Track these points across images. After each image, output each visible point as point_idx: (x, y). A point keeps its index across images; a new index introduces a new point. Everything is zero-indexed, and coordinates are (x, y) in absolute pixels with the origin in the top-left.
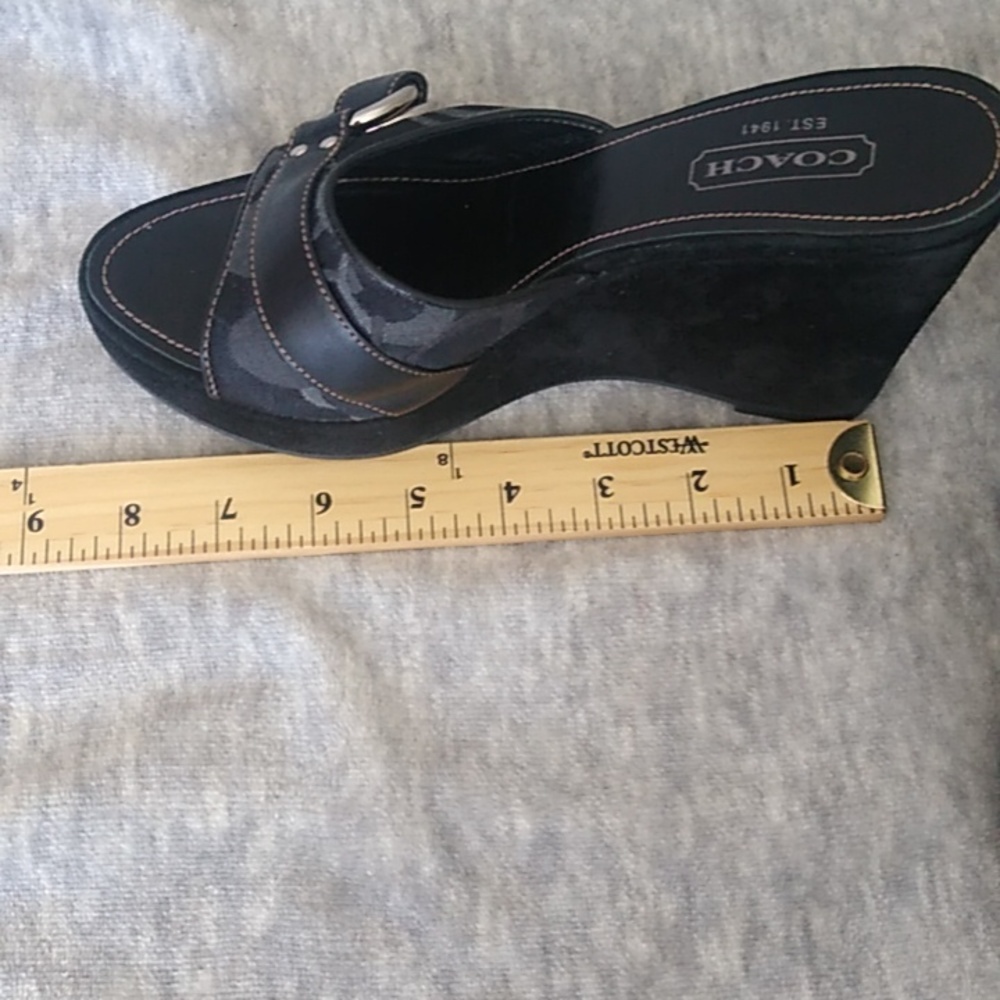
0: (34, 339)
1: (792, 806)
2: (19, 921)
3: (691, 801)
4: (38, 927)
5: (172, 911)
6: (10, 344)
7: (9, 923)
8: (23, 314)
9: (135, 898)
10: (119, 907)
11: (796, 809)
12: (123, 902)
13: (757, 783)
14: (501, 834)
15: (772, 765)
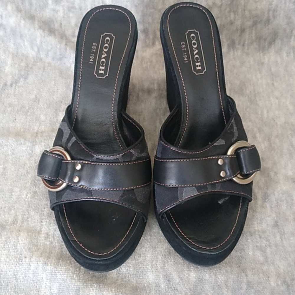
1: (278, 282)
2: (35, 290)
3: (246, 276)
4: (40, 293)
5: (80, 293)
7: (32, 291)
9: (69, 287)
10: (65, 290)
11: (279, 283)
12: (66, 288)
13: (267, 273)
14: (185, 277)
15: (272, 269)
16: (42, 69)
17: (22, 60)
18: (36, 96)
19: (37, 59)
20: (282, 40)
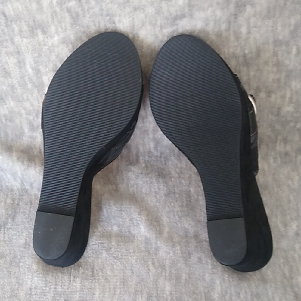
0: (58, 288)
6: (51, 290)
8: (54, 280)
16: (29, 204)
17: (7, 196)
18: (26, 240)
19: (22, 192)
20: (267, 145)
